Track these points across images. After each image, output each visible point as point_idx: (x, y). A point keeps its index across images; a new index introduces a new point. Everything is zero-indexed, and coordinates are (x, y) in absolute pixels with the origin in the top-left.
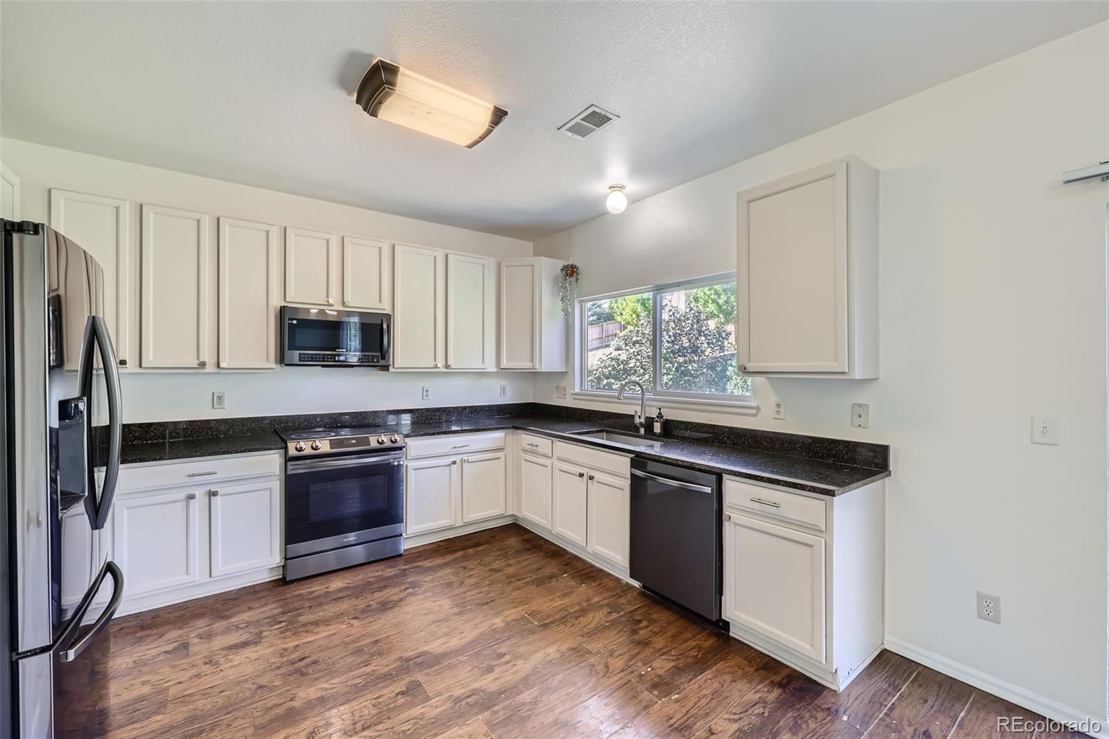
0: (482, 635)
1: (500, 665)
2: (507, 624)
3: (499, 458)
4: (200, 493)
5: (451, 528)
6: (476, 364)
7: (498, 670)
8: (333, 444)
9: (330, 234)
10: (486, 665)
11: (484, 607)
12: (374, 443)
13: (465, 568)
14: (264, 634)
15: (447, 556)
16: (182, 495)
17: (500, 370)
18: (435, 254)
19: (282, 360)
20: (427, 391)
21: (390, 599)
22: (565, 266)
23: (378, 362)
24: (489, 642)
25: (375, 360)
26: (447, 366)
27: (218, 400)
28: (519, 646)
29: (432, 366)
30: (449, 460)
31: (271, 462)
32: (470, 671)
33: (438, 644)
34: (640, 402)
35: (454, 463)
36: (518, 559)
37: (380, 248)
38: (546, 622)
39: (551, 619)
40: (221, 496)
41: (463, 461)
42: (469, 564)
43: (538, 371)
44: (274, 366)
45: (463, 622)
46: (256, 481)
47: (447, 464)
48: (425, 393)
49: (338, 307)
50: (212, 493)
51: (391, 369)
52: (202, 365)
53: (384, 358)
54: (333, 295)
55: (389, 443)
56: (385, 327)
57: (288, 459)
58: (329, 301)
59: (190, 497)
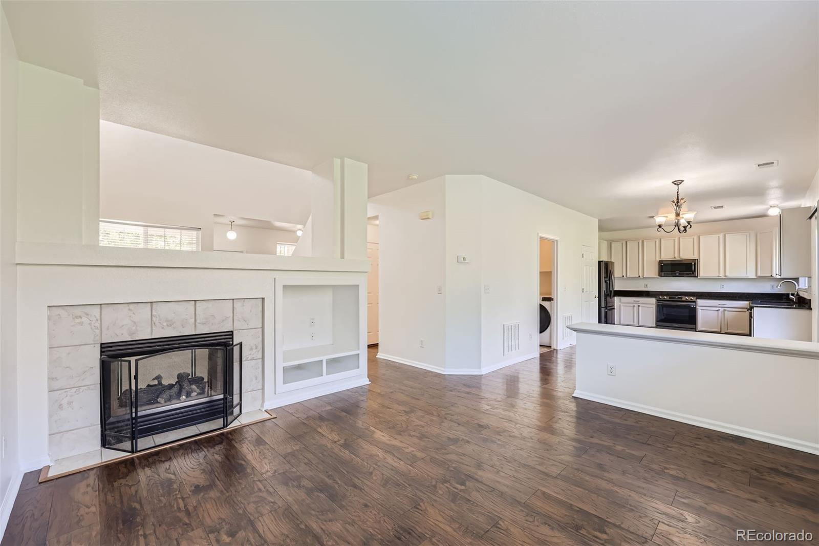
4: (636, 305)
8: (670, 298)
9: (675, 237)
12: (684, 300)
17: (758, 278)
18: (719, 235)
19: (659, 275)
23: (691, 275)
27: (646, 286)
29: (717, 276)
30: (717, 309)
31: (652, 300)
35: (719, 310)
37: (694, 238)
40: (641, 307)
44: (658, 277)
46: (647, 304)
48: (722, 287)
49: (677, 258)
50: (639, 306)
51: (699, 277)
52: (639, 276)
53: (693, 274)
54: (676, 255)
55: (689, 300)
56: (693, 263)
57: (657, 300)
58: (675, 257)
59: (634, 306)
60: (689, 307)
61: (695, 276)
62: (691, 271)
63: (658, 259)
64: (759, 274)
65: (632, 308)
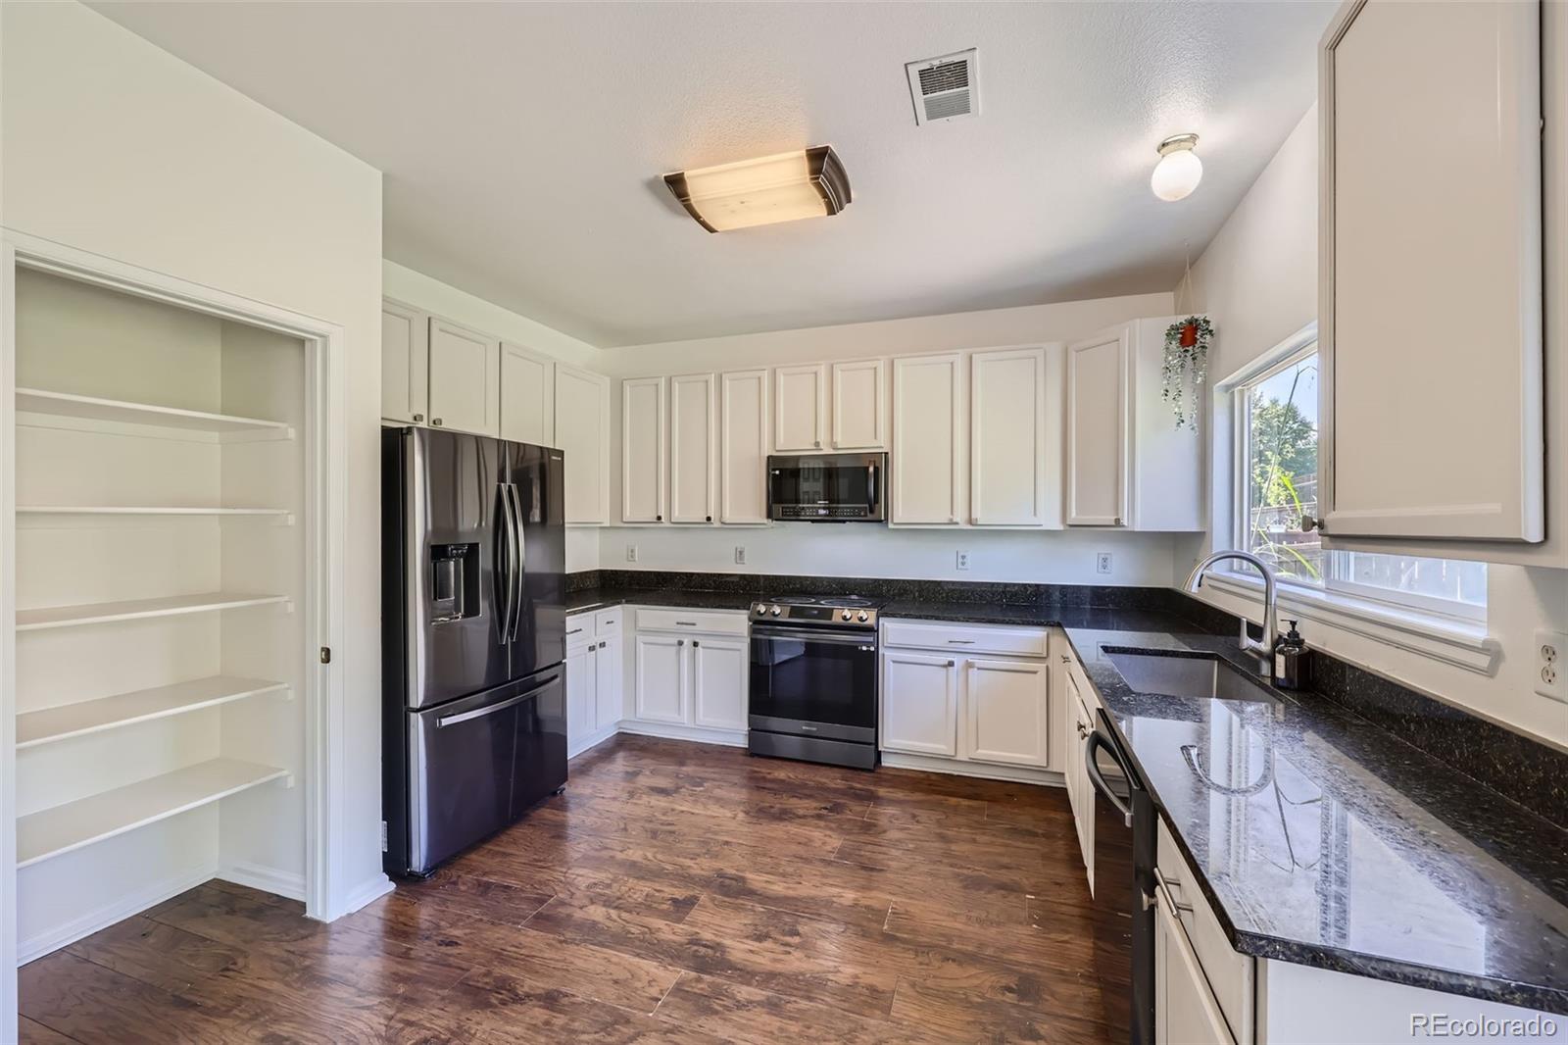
0: (812, 898)
1: (776, 941)
2: (856, 905)
3: (1035, 673)
4: (687, 641)
5: (948, 760)
6: (1023, 518)
7: (768, 944)
8: (794, 612)
9: (817, 365)
10: (765, 931)
11: (863, 872)
12: (837, 619)
13: (914, 816)
14: (683, 790)
15: (917, 794)
16: (675, 641)
17: (1068, 528)
18: (951, 358)
19: (770, 515)
20: (963, 557)
21: (795, 811)
22: (1172, 328)
23: (866, 515)
24: (806, 910)
25: (862, 514)
26: (970, 522)
27: (740, 555)
28: (824, 937)
29: (946, 522)
30: (944, 659)
31: (737, 622)
32: (745, 925)
33: (761, 878)
34: (1263, 597)
35: (951, 664)
36: (994, 839)
37: (875, 368)
38: (898, 935)
39: (910, 937)
40: (703, 648)
41: (969, 665)
42: (923, 815)
43: (1129, 529)
44: (765, 521)
45: (818, 873)
46: (720, 638)
47: (942, 663)
48: (960, 560)
49: (827, 450)
50: (695, 644)
51: (891, 526)
52: (709, 519)
53: (872, 511)
54: (823, 438)
55: (855, 621)
56: (871, 469)
57: (756, 622)
58: (817, 444)
59: (680, 643)
60: (852, 650)
61: (881, 521)
62: (867, 499)
63: (767, 451)
64: (1074, 516)
65: (674, 649)
